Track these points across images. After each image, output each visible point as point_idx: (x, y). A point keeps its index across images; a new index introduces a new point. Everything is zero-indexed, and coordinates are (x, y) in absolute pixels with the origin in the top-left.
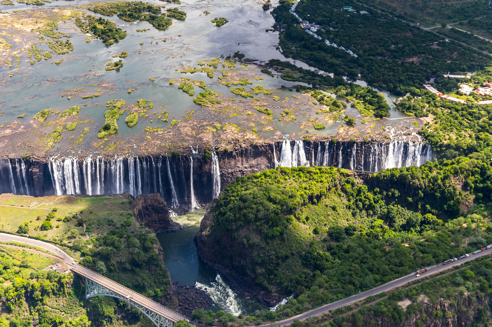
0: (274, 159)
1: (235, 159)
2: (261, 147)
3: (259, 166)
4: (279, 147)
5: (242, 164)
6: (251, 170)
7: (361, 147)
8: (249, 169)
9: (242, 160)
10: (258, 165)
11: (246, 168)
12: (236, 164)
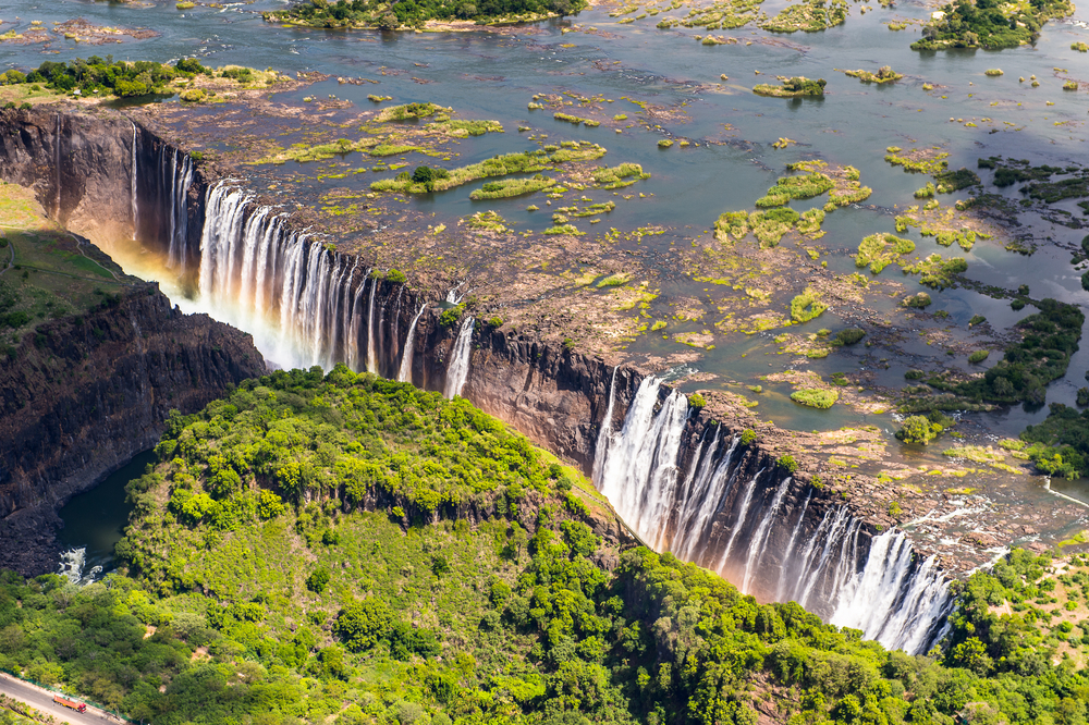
0: (604, 414)
1: (512, 362)
2: (578, 360)
3: (562, 416)
4: (629, 385)
5: (526, 388)
6: (537, 413)
7: (801, 497)
8: (533, 410)
9: (530, 375)
10: (560, 409)
11: (527, 401)
12: (508, 379)
